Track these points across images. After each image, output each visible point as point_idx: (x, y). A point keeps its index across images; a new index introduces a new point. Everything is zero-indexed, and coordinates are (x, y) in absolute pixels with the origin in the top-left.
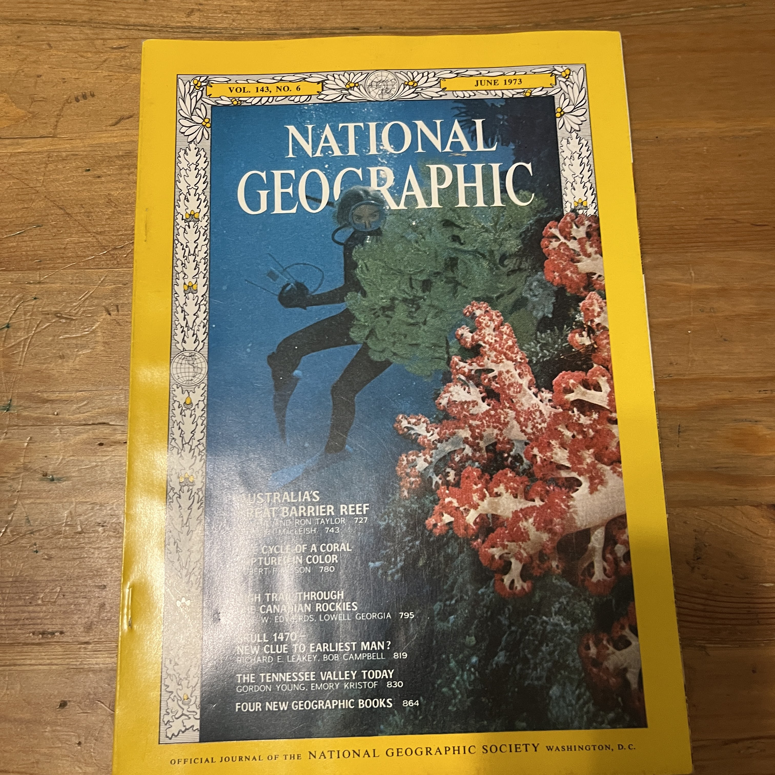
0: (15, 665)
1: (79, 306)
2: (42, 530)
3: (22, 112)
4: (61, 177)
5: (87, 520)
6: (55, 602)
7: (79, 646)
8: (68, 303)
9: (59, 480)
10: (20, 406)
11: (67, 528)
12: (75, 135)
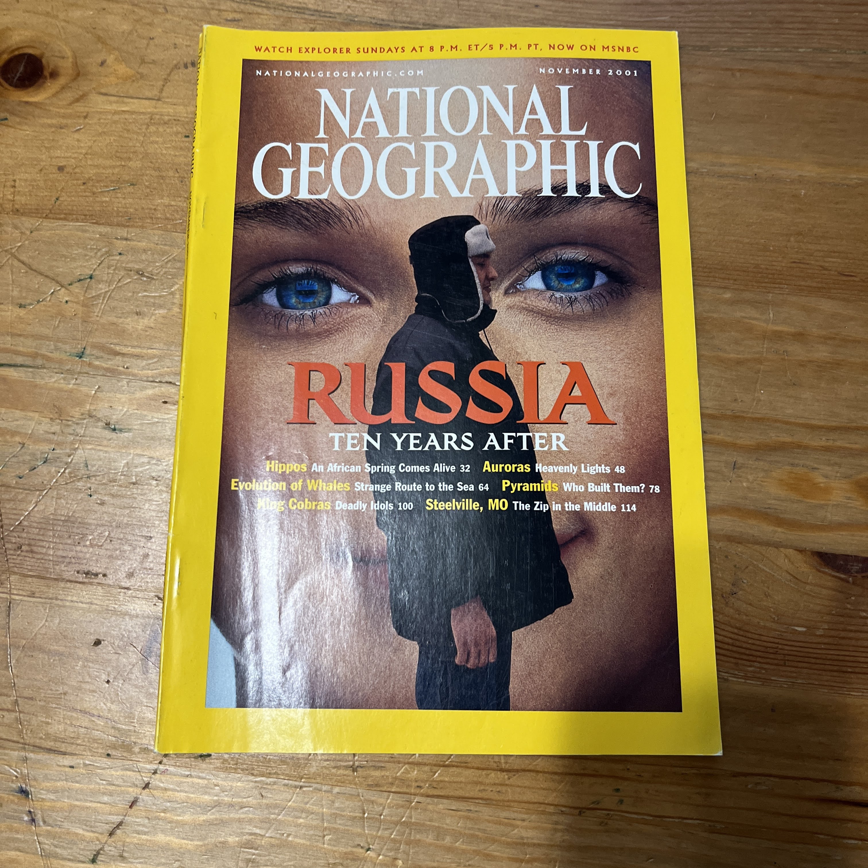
0: (57, 599)
1: (162, 266)
2: (99, 476)
3: (130, 72)
4: (160, 140)
5: (142, 472)
6: (101, 546)
7: (119, 590)
8: (151, 262)
9: (121, 430)
10: (93, 355)
11: (123, 477)
12: (179, 101)
